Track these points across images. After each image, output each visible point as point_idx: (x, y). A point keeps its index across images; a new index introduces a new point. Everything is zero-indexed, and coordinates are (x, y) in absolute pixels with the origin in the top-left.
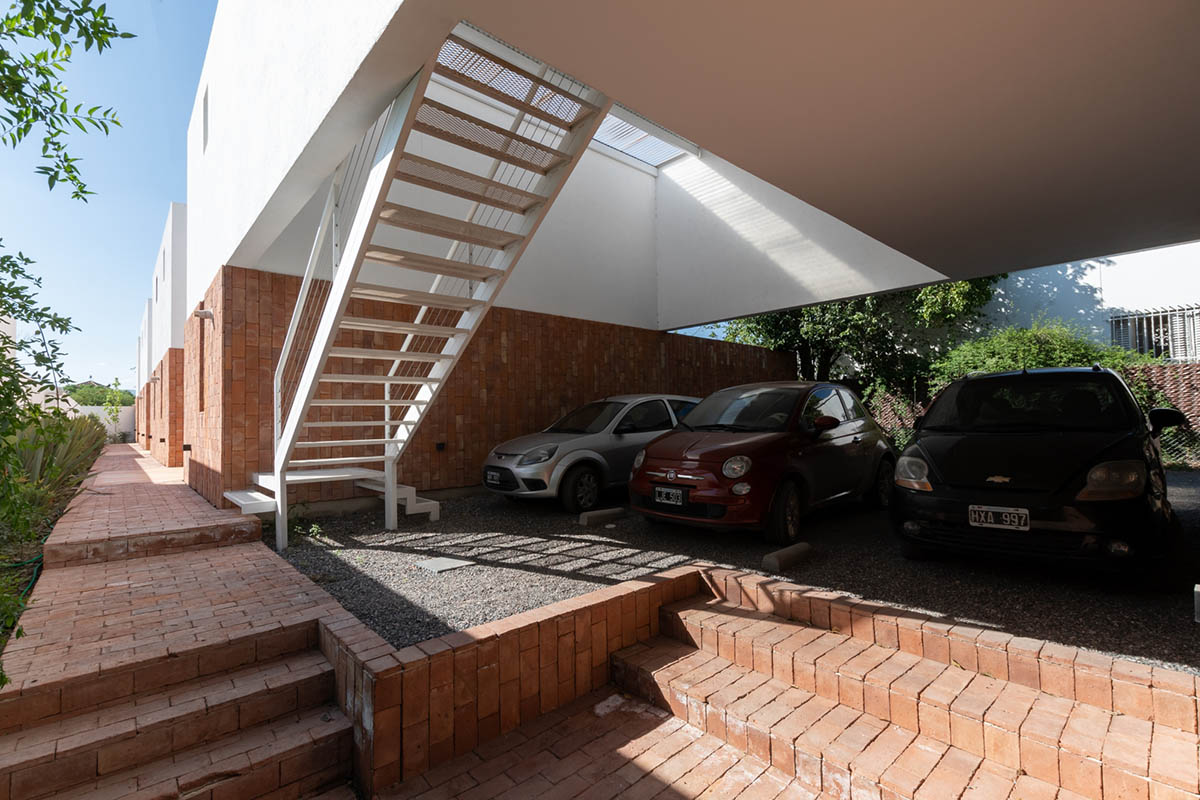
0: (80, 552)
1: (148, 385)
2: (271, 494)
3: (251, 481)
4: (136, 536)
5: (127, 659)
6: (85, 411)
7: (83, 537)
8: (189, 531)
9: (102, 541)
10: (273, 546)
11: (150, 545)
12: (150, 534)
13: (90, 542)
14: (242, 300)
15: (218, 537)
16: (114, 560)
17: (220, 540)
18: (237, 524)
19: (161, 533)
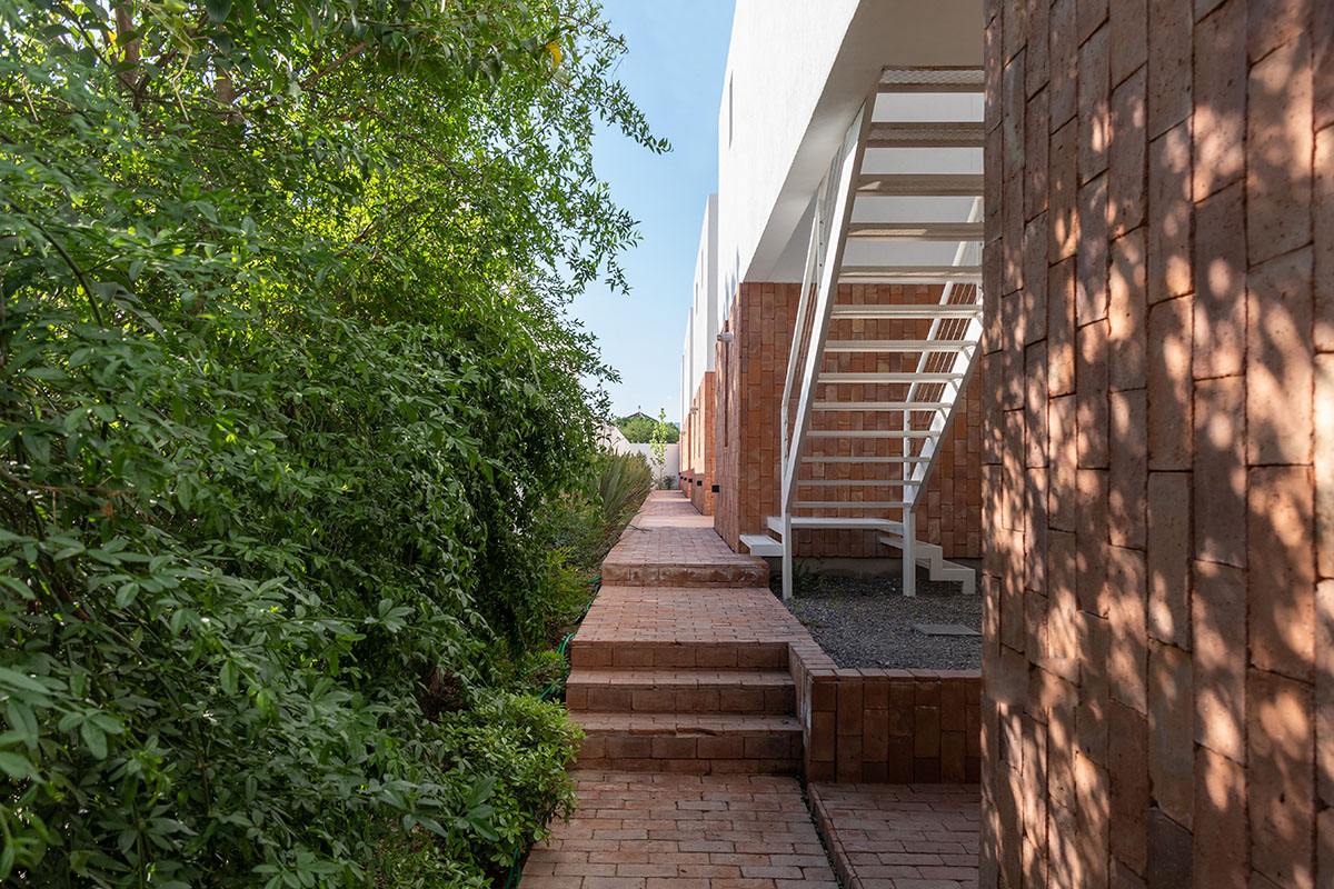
0: (626, 574)
1: (690, 415)
2: (777, 537)
3: (766, 525)
4: (665, 565)
5: (650, 639)
6: (634, 449)
7: (628, 562)
8: (705, 566)
9: (640, 566)
10: (779, 594)
11: (675, 576)
12: (675, 565)
13: (632, 566)
14: (758, 320)
15: (730, 577)
16: (649, 585)
17: (732, 581)
18: (746, 566)
19: (683, 566)
